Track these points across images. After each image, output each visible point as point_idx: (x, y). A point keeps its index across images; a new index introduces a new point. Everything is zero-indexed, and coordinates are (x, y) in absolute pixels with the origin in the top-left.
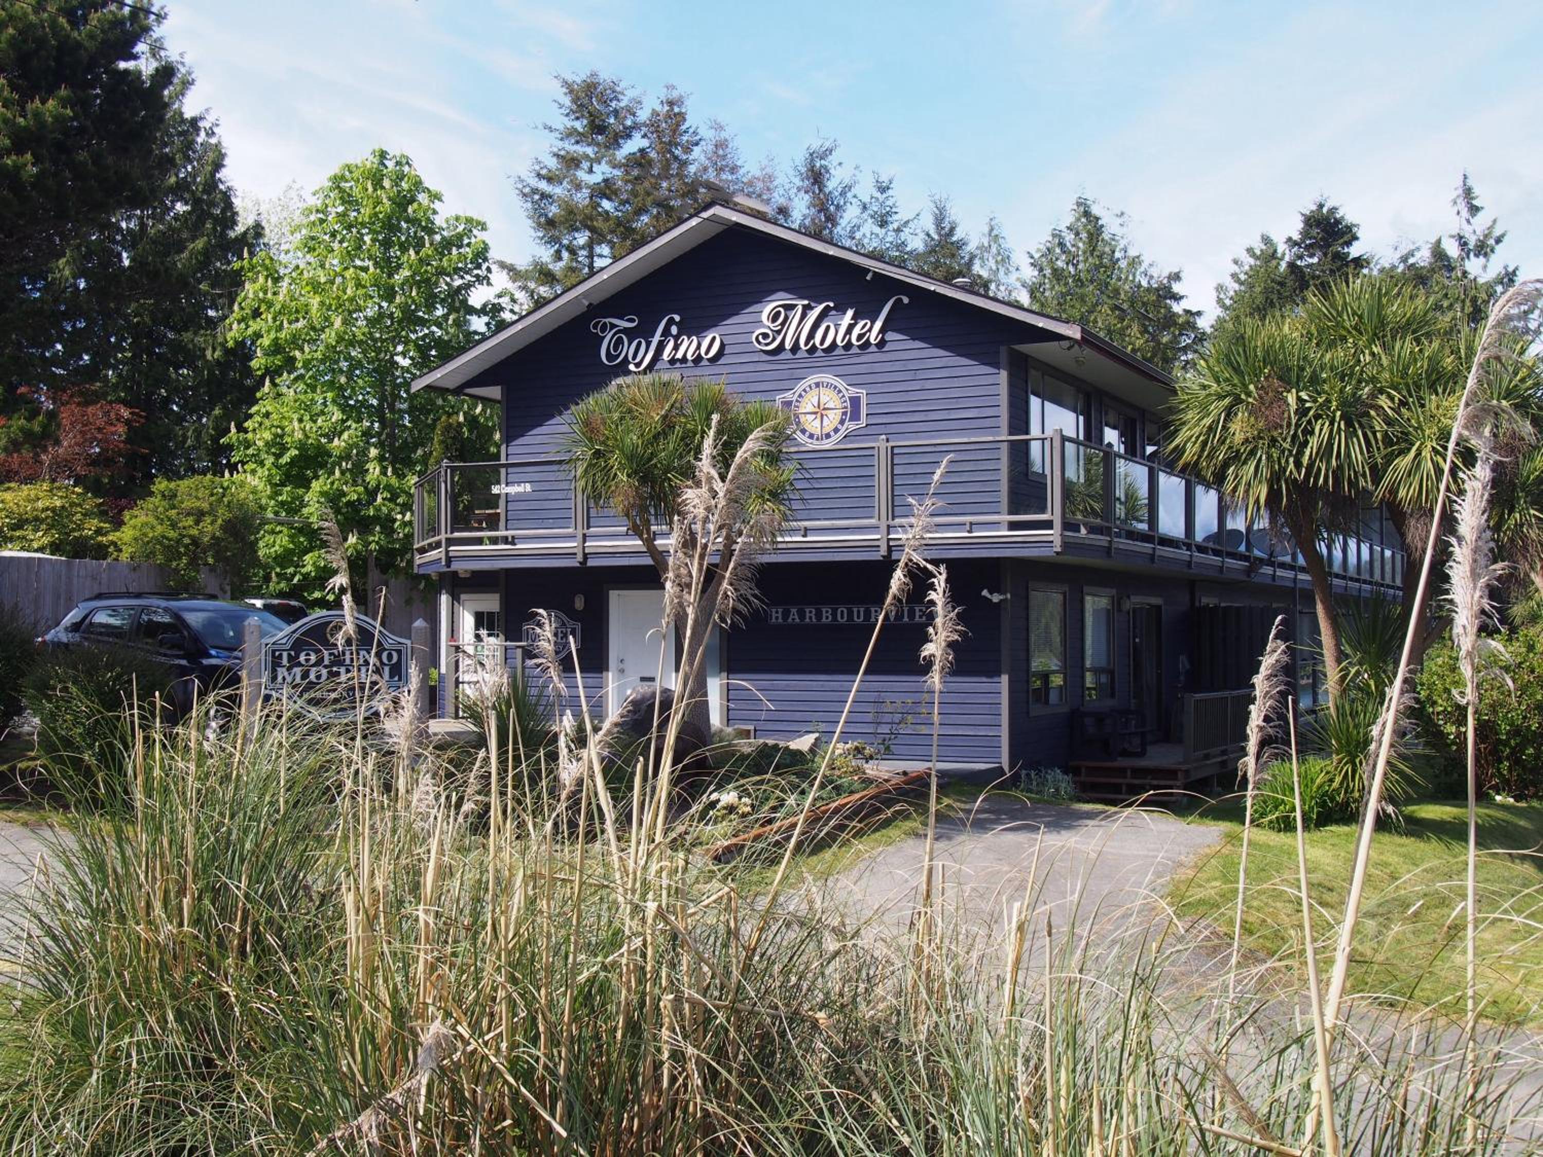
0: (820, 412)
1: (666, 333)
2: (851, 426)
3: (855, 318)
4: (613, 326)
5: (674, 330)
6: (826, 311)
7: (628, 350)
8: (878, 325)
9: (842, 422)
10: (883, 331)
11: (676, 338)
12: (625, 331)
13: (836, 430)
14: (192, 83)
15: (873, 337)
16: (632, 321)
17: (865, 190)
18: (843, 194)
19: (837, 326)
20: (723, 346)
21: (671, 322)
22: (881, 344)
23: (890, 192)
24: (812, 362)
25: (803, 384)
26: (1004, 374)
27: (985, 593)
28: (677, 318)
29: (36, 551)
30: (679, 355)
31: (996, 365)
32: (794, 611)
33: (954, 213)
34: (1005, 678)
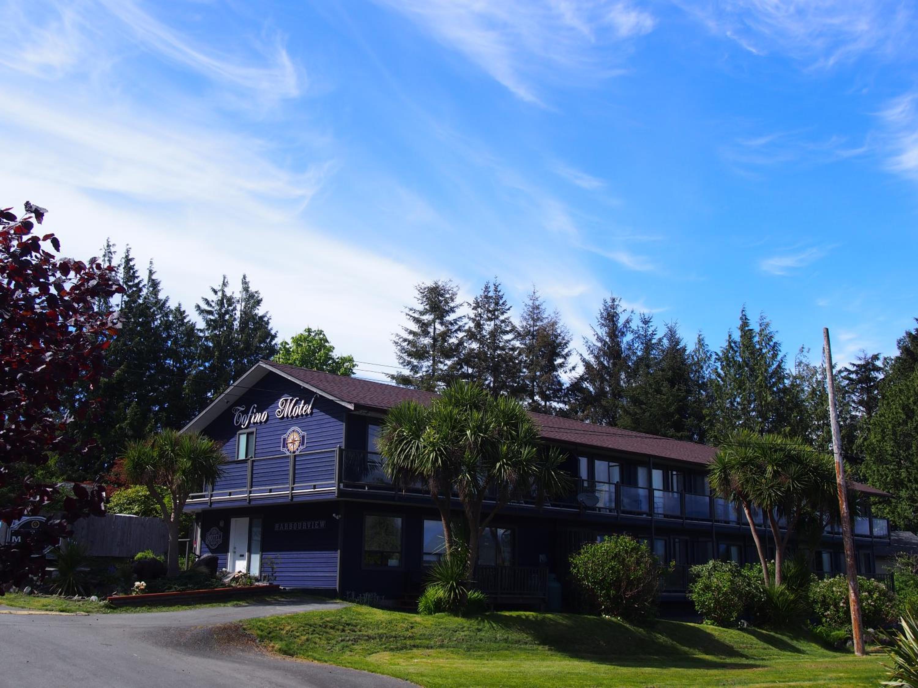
0: (293, 442)
1: (253, 412)
2: (302, 447)
3: (305, 404)
4: (239, 410)
5: (255, 411)
6: (297, 401)
7: (242, 419)
8: (310, 406)
9: (299, 446)
10: (312, 409)
11: (255, 414)
12: (242, 412)
13: (297, 449)
14: (261, 300)
15: (309, 411)
16: (243, 407)
17: (636, 324)
18: (625, 326)
19: (299, 407)
20: (268, 416)
21: (254, 407)
22: (312, 413)
23: (651, 324)
24: (292, 422)
25: (289, 431)
26: (344, 424)
27: (334, 515)
28: (256, 406)
29: (134, 514)
30: (255, 421)
31: (342, 421)
32: (282, 525)
33: (680, 334)
34: (339, 551)
